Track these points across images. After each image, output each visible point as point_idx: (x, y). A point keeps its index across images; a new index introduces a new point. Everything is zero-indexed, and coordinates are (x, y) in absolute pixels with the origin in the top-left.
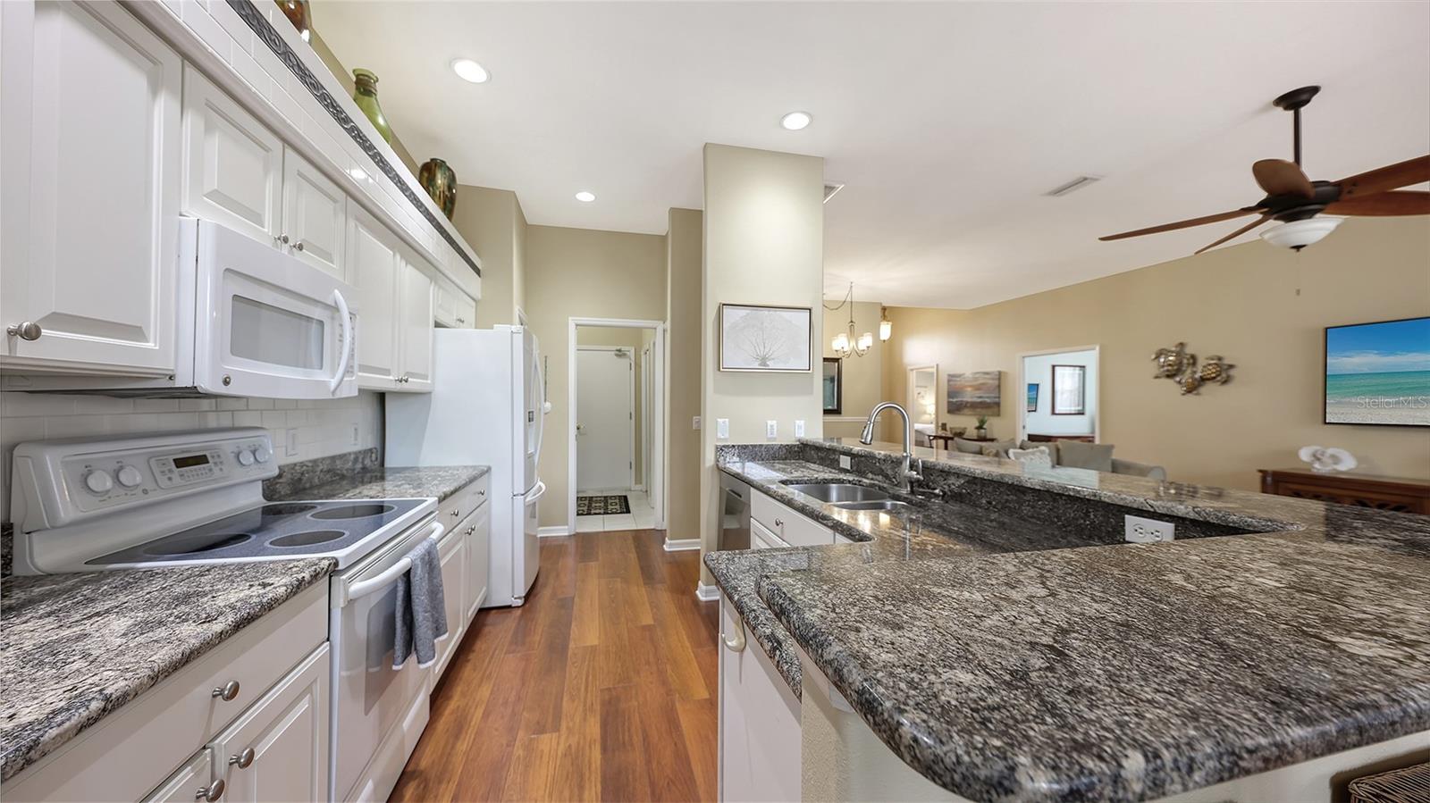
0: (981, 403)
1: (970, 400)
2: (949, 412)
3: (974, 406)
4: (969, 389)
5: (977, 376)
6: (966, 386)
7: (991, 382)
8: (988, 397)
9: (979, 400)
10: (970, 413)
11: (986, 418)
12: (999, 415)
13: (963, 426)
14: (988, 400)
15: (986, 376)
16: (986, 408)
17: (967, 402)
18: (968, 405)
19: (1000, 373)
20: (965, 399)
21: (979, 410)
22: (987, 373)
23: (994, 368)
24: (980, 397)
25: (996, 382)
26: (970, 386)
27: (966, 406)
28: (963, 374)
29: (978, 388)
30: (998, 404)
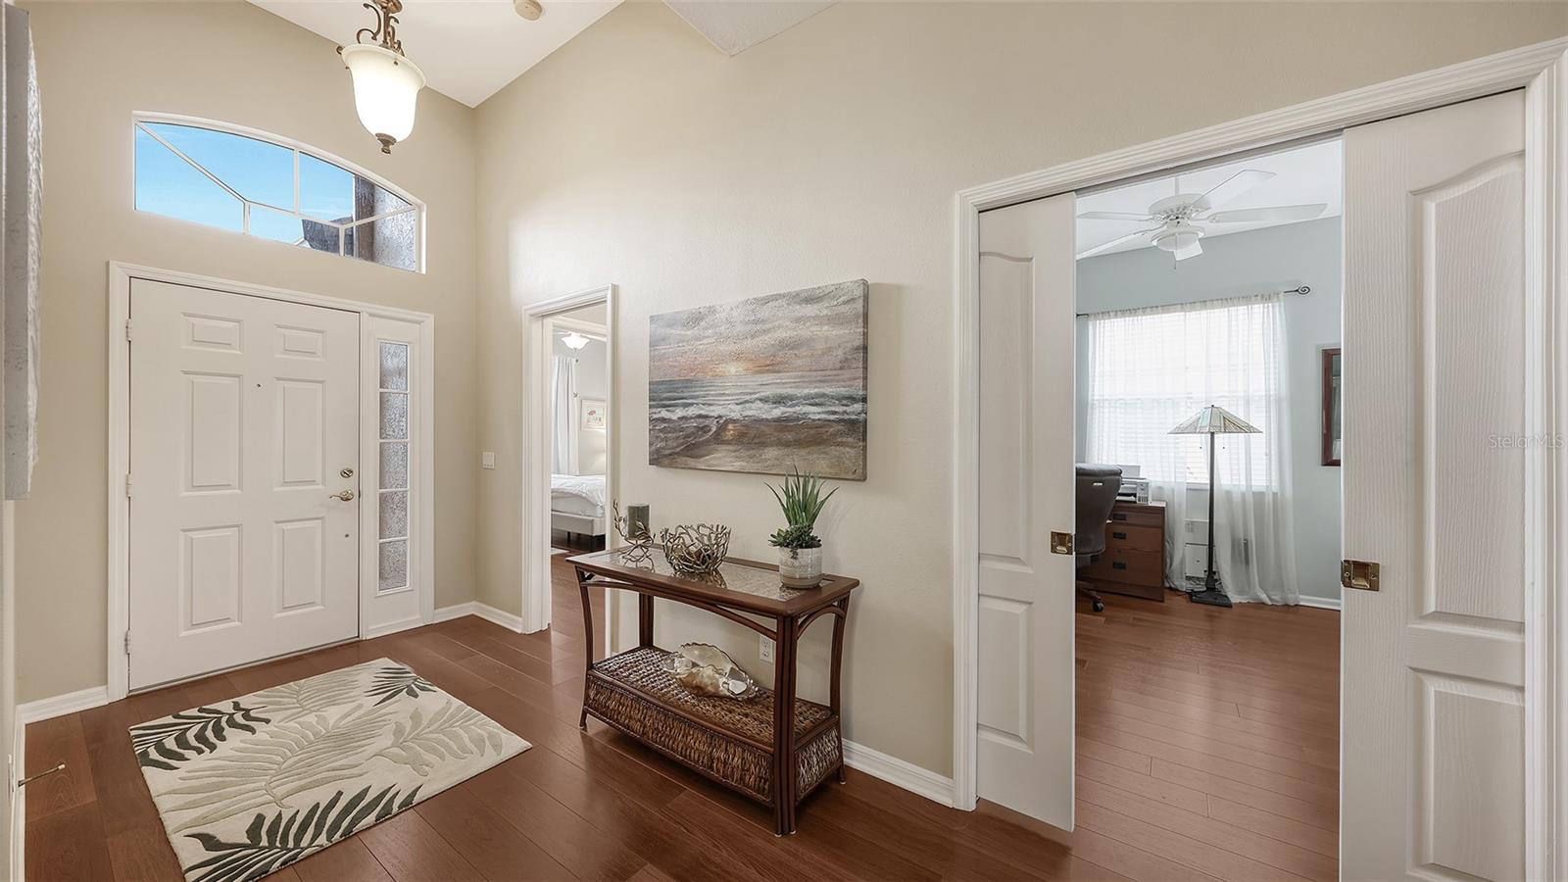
0: (782, 423)
1: (735, 412)
2: (656, 459)
3: (751, 436)
4: (733, 369)
5: (765, 312)
6: (723, 359)
7: (825, 329)
8: (814, 400)
9: (778, 412)
10: (737, 465)
11: (824, 489)
12: (860, 475)
13: (714, 520)
14: (815, 413)
15: (810, 310)
16: (799, 444)
17: (724, 424)
18: (730, 434)
19: (867, 292)
20: (715, 411)
21: (771, 453)
22: (810, 298)
23: (845, 274)
24: (780, 400)
25: (851, 334)
26: (737, 357)
27: (718, 438)
28: (712, 310)
29: (768, 364)
30: (858, 428)
